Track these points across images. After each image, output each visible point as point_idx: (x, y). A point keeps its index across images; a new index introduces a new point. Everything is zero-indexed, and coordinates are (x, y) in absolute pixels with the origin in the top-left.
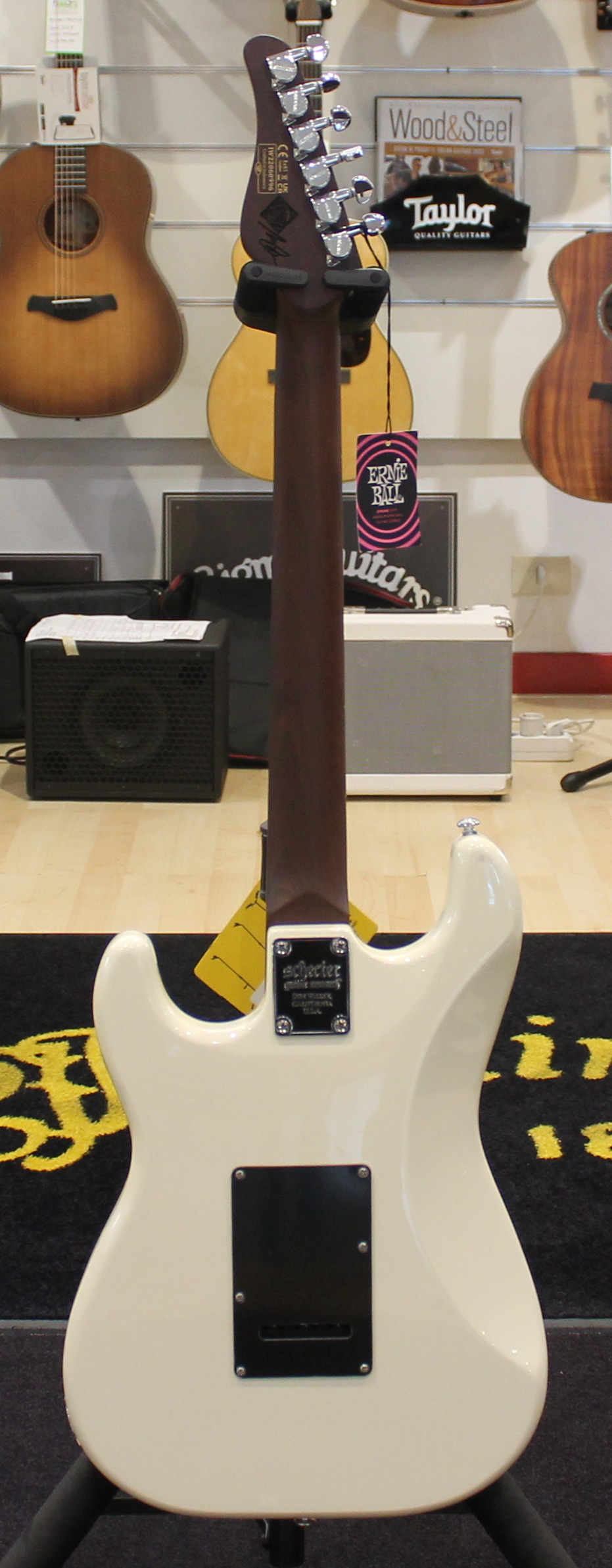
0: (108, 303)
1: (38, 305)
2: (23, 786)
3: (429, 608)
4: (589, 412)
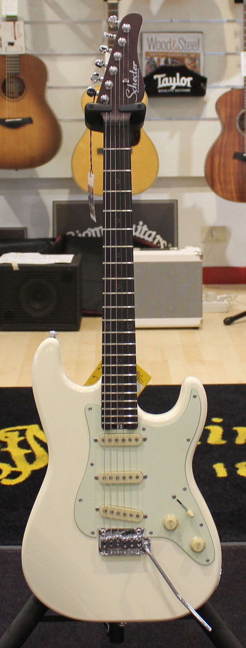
0: (29, 121)
3: (166, 248)
4: (233, 164)
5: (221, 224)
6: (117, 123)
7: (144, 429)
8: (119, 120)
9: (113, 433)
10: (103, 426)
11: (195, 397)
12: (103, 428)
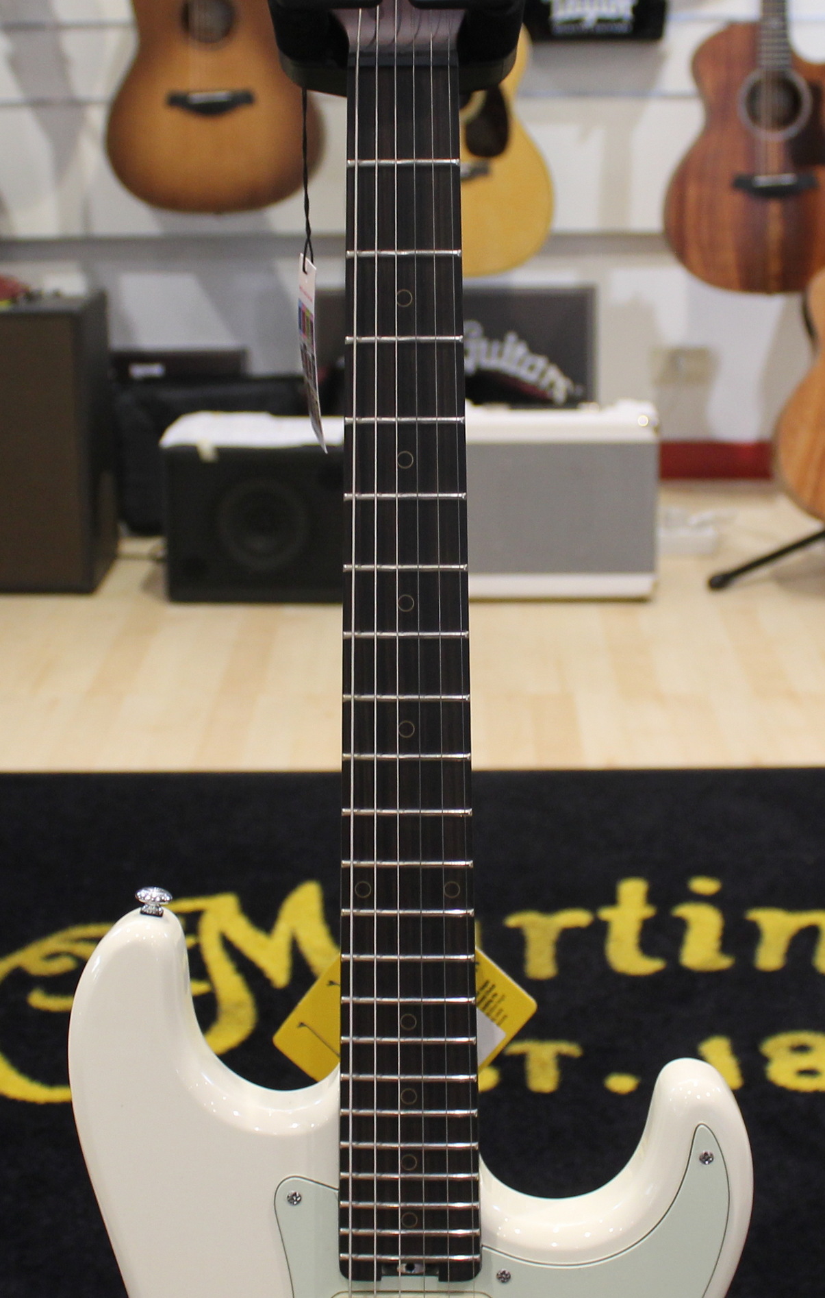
0: (243, 99)
1: (179, 101)
2: (161, 587)
3: (572, 402)
4: (731, 204)
5: (696, 340)
6: (404, 54)
7: (504, 1277)
8: (412, 42)
9: (382, 1288)
10: (343, 1265)
11: (706, 1158)
12: (346, 1274)
